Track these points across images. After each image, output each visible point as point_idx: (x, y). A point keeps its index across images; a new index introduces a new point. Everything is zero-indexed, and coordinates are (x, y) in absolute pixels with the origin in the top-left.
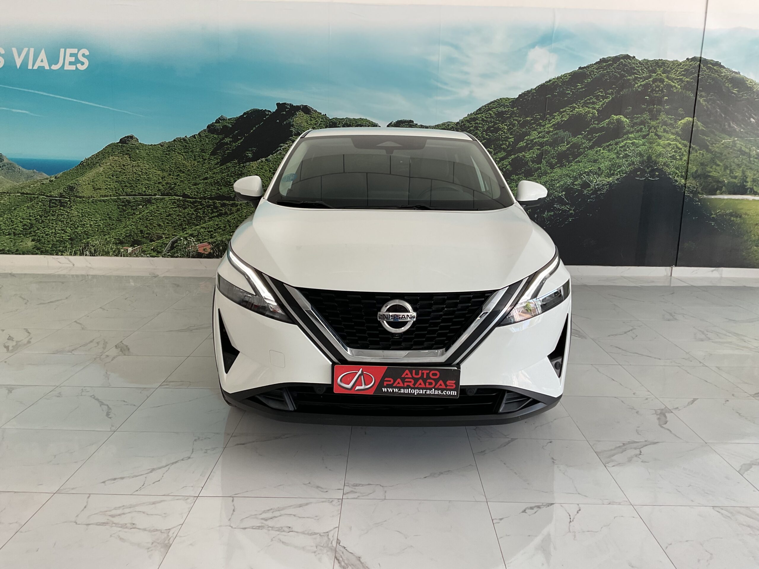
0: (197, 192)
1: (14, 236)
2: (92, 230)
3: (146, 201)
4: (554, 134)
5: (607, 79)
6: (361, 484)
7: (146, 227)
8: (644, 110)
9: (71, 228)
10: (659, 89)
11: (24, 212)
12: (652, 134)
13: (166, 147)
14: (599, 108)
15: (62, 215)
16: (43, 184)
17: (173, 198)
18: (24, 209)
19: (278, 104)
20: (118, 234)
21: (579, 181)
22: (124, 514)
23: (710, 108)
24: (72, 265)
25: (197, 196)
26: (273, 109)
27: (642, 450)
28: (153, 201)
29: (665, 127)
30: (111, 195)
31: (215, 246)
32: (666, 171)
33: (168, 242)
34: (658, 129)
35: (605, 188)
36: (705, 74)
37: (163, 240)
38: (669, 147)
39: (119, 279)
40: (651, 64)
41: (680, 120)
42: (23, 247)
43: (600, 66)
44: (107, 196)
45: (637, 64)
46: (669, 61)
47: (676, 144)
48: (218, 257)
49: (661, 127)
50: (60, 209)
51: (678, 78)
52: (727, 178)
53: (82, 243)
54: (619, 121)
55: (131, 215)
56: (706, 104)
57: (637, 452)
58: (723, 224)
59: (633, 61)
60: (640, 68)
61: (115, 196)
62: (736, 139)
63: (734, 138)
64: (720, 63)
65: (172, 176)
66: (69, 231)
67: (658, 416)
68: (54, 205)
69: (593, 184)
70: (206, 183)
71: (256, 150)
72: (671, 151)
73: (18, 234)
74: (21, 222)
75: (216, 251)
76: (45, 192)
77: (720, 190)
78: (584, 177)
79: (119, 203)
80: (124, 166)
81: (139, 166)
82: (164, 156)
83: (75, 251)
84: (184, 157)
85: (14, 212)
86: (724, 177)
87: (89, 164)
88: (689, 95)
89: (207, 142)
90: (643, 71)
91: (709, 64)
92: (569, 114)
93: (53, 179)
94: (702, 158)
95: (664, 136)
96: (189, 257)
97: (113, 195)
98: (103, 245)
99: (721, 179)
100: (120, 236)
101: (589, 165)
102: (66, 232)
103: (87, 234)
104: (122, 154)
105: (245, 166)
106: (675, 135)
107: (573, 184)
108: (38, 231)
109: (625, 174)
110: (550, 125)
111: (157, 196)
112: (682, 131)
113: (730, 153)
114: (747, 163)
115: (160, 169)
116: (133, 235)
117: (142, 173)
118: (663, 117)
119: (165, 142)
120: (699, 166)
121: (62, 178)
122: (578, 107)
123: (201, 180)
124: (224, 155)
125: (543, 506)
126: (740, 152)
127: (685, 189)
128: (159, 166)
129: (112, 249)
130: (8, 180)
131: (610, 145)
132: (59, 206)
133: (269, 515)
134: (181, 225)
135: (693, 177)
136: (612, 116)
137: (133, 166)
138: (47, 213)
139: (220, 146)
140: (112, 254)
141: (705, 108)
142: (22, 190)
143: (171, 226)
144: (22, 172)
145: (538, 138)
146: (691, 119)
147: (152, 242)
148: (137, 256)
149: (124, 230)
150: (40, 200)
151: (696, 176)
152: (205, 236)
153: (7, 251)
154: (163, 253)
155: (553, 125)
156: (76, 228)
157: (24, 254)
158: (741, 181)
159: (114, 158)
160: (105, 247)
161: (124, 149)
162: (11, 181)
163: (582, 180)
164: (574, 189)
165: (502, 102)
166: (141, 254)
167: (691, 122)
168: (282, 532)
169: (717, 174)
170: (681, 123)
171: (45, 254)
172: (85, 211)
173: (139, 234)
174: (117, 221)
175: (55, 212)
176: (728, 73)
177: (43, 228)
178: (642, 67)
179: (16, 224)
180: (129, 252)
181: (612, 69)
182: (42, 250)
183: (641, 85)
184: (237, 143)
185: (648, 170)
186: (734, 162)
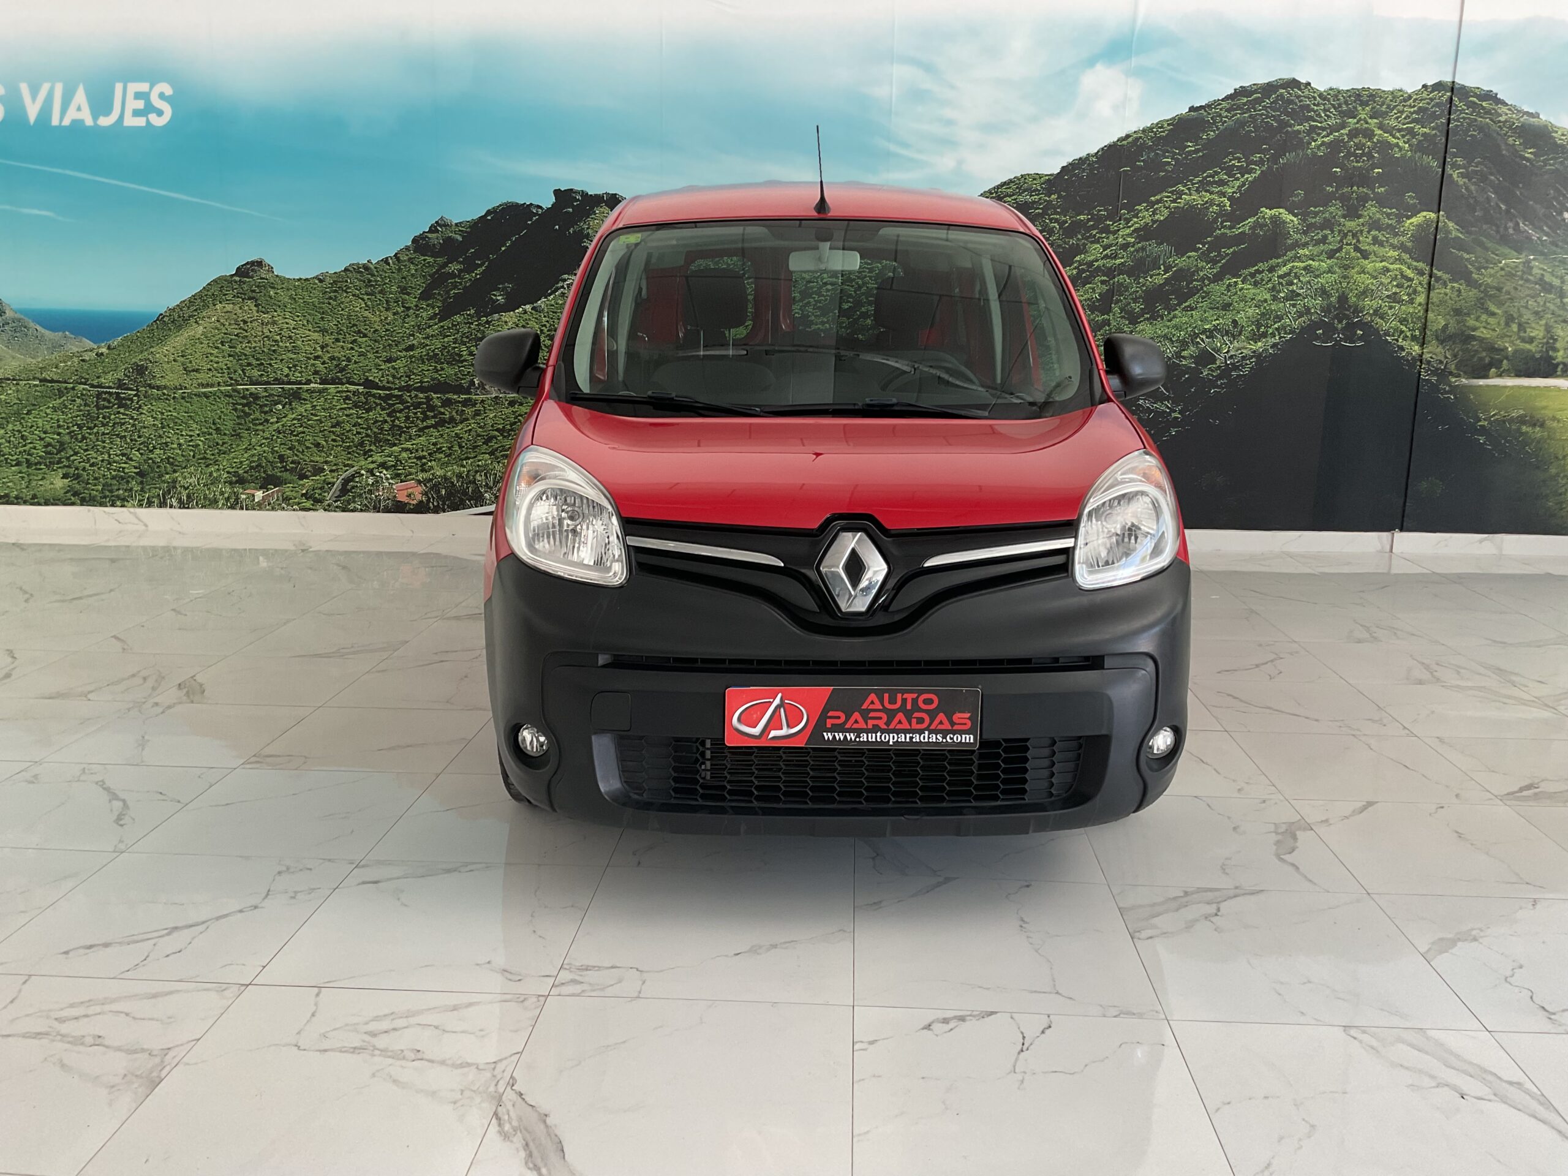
0: (394, 377)
1: (28, 467)
2: (182, 455)
3: (289, 396)
4: (1137, 251)
5: (1251, 132)
6: (598, 967)
7: (290, 449)
8: (1331, 197)
9: (141, 451)
10: (1364, 151)
11: (46, 419)
12: (1349, 247)
13: (330, 284)
14: (1234, 193)
15: (124, 424)
16: (83, 360)
17: (344, 388)
18: (46, 413)
19: (557, 192)
20: (235, 462)
21: (1192, 350)
22: (86, 1016)
23: (1474, 192)
24: (144, 527)
25: (393, 383)
26: (547, 201)
27: (1223, 906)
28: (305, 395)
29: (1377, 232)
30: (219, 383)
31: (432, 488)
32: (1378, 328)
33: (335, 480)
34: (1361, 238)
35: (1247, 364)
36: (1464, 118)
37: (324, 476)
38: (1385, 275)
39: (238, 555)
40: (1344, 98)
41: (1409, 219)
42: (45, 490)
43: (1234, 105)
44: (212, 386)
45: (1315, 98)
46: (1384, 91)
47: (1400, 269)
48: (436, 510)
49: (1368, 232)
50: (119, 413)
51: (1405, 127)
52: (1512, 342)
53: (164, 482)
54: (1276, 221)
55: (261, 424)
56: (1464, 183)
57: (1212, 909)
58: (1503, 441)
59: (1307, 93)
60: (1323, 108)
61: (227, 386)
62: (1532, 257)
63: (1527, 256)
64: (1496, 94)
65: (342, 344)
66: (137, 457)
67: (1280, 837)
68: (106, 404)
69: (1222, 355)
70: (411, 357)
71: (512, 289)
72: (1389, 283)
73: (36, 464)
74: (41, 439)
75: (434, 498)
76: (88, 377)
77: (1496, 368)
78: (1202, 340)
79: (236, 400)
80: (245, 322)
81: (274, 323)
82: (326, 301)
83: (148, 498)
84: (365, 303)
85: (26, 419)
86: (1507, 339)
87: (174, 320)
88: (1429, 163)
89: (413, 272)
90: (1328, 113)
91: (1472, 96)
92: (1170, 206)
93: (104, 350)
94: (1457, 299)
95: (1374, 252)
96: (379, 512)
97: (224, 383)
98: (204, 486)
99: (1499, 344)
100: (238, 468)
101: (1213, 315)
102: (133, 461)
103: (172, 464)
104: (241, 298)
105: (491, 321)
106: (1399, 249)
107: (1178, 355)
108: (75, 457)
109: (1289, 334)
110: (1128, 231)
111: (312, 385)
112: (1413, 242)
113: (1519, 288)
114: (1556, 309)
115: (318, 329)
116: (264, 464)
117: (281, 338)
118: (1371, 210)
119: (327, 272)
120: (1450, 316)
121: (121, 348)
122: (1187, 191)
123: (400, 351)
124: (446, 298)
125: (971, 1018)
126: (1540, 285)
127: (1420, 366)
128: (316, 323)
129: (222, 493)
130: (14, 354)
131: (1258, 272)
132: (116, 406)
133: (385, 1025)
134: (362, 444)
135: (1437, 338)
136: (1262, 209)
137: (262, 324)
138: (92, 421)
139: (439, 280)
140: (223, 504)
141: (1463, 190)
142: (42, 374)
143: (341, 446)
144: (42, 336)
145: (1102, 259)
146: (1433, 215)
147: (302, 480)
148: (273, 509)
149: (246, 455)
150: (77, 394)
151: (1444, 338)
152: (411, 467)
153: (14, 498)
154: (327, 502)
155: (1135, 231)
156: (151, 451)
157: (46, 504)
158: (1542, 347)
159: (224, 307)
160: (209, 489)
161: (245, 287)
162: (19, 356)
163: (1197, 347)
164: (1180, 366)
165: (1025, 183)
166: (280, 504)
167: (1432, 222)
168: (398, 1059)
169: (1490, 331)
170: (1411, 224)
171: (89, 503)
172: (168, 416)
173: (277, 462)
174: (233, 436)
175: (109, 418)
176: (1514, 116)
177: (86, 450)
178: (1324, 105)
179: (30, 443)
180: (256, 500)
181: (1260, 110)
182: (83, 495)
183: (1323, 143)
184: (474, 274)
185: (1340, 326)
186: (1526, 307)
